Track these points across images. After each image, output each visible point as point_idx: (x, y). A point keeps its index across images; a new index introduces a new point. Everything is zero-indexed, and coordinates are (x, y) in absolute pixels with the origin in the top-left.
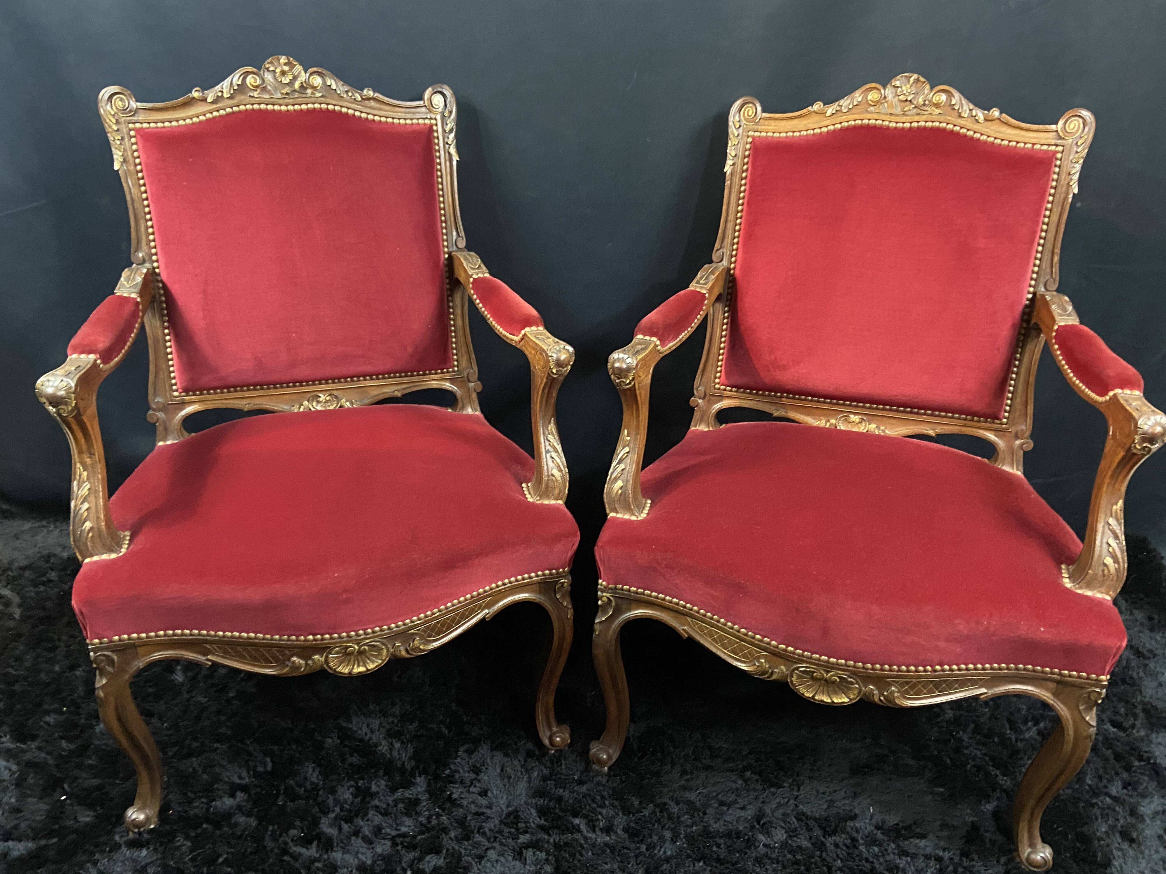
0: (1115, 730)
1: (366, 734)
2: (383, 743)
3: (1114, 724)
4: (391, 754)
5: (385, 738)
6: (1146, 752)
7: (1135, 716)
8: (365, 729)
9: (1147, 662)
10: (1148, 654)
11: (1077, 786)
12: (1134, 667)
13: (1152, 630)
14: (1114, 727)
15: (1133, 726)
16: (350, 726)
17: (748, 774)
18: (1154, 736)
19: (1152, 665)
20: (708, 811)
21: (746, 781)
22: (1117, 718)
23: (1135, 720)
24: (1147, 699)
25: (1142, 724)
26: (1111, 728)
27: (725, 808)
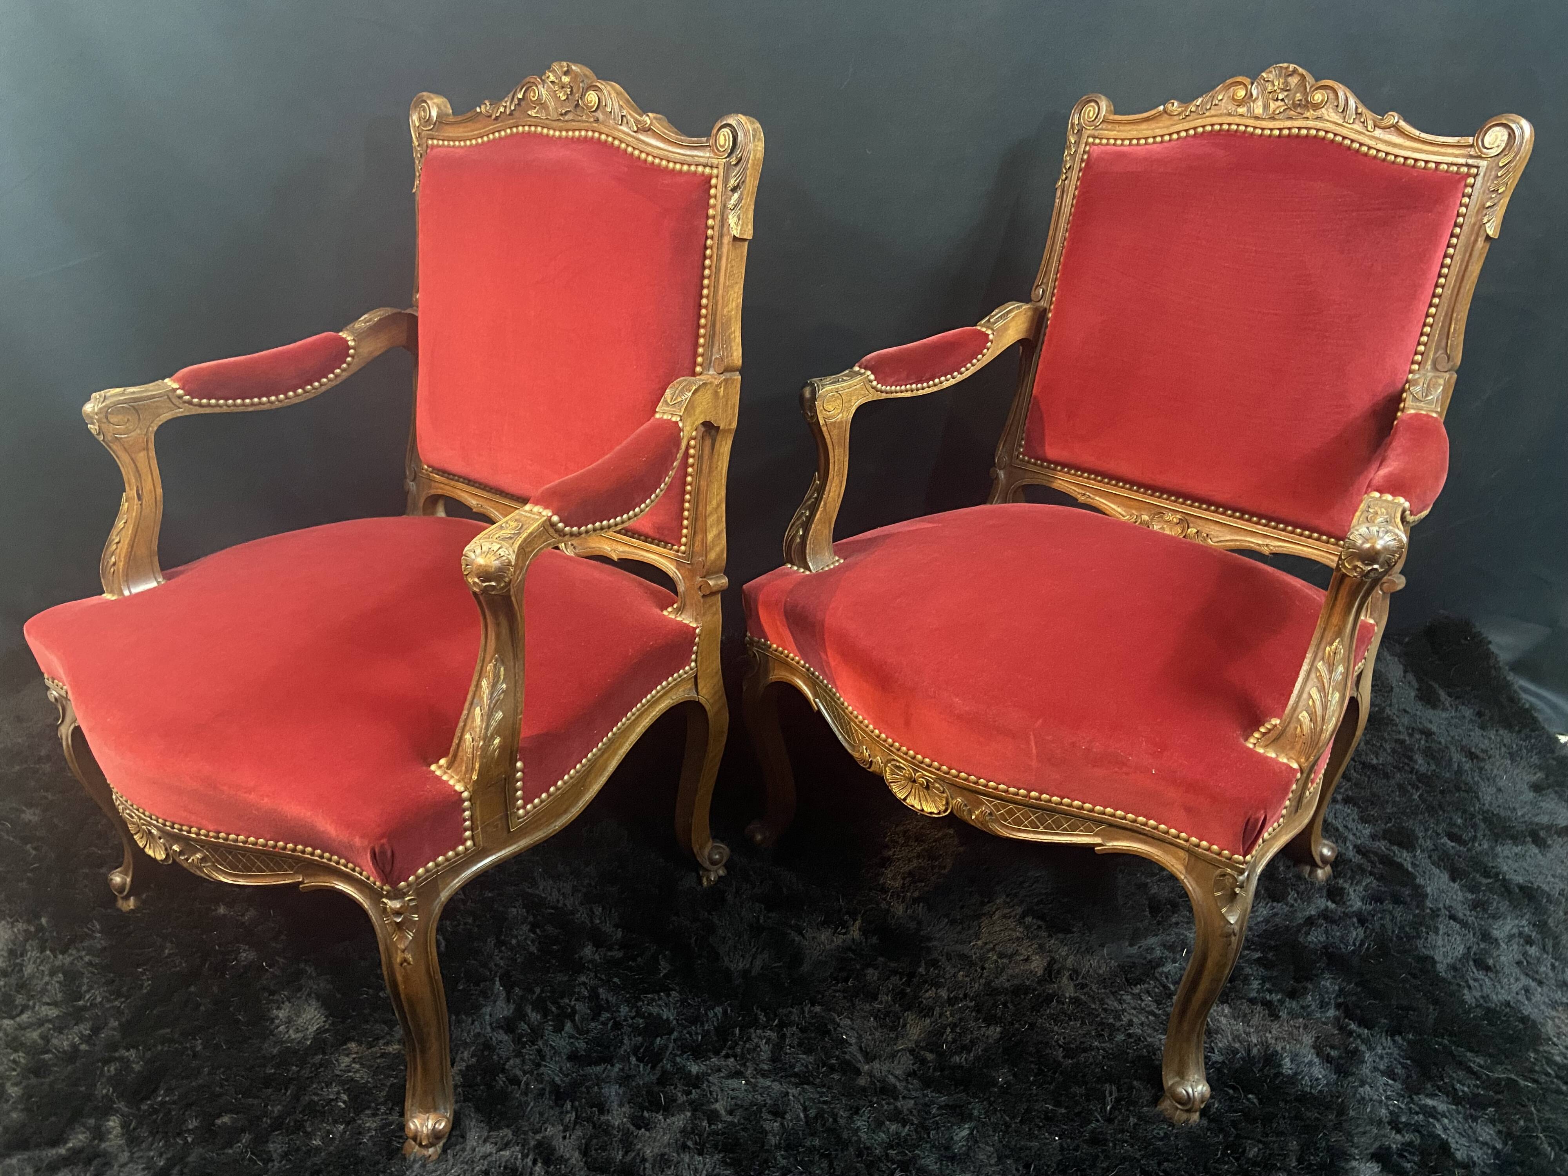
0: (1453, 844)
1: (558, 901)
2: (581, 909)
3: (1452, 837)
4: (592, 922)
5: (582, 904)
6: (1493, 867)
7: (1475, 826)
8: (555, 893)
9: (1482, 764)
10: (1481, 755)
11: (1417, 912)
12: (1466, 771)
13: (1483, 727)
14: (1452, 841)
15: (1474, 838)
16: (537, 892)
17: (1029, 920)
18: (1499, 849)
19: (1488, 767)
20: (986, 965)
21: (1027, 928)
22: (1455, 830)
23: (1475, 832)
24: (1485, 808)
25: (1484, 836)
26: (1449, 842)
27: (1005, 961)
